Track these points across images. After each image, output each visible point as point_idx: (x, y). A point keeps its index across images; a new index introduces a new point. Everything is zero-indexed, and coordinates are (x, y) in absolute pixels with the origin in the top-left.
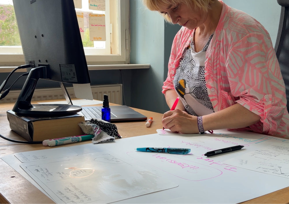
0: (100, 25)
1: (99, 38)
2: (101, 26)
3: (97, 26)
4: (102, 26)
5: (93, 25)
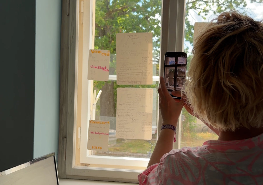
0: (102, 133)
1: (99, 147)
2: (102, 135)
3: (97, 134)
4: (104, 134)
5: (94, 133)
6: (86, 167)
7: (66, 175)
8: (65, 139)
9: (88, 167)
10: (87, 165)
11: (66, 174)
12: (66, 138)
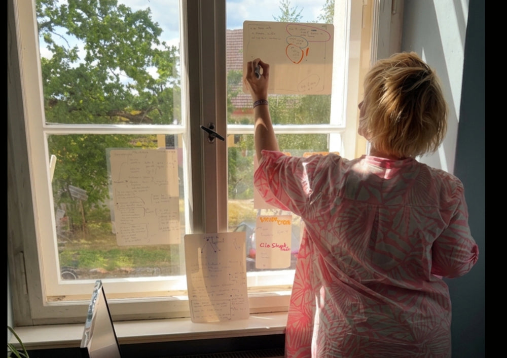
6: (59, 302)
7: (33, 320)
8: (21, 254)
9: (61, 302)
10: (59, 298)
11: (32, 318)
12: (22, 252)
